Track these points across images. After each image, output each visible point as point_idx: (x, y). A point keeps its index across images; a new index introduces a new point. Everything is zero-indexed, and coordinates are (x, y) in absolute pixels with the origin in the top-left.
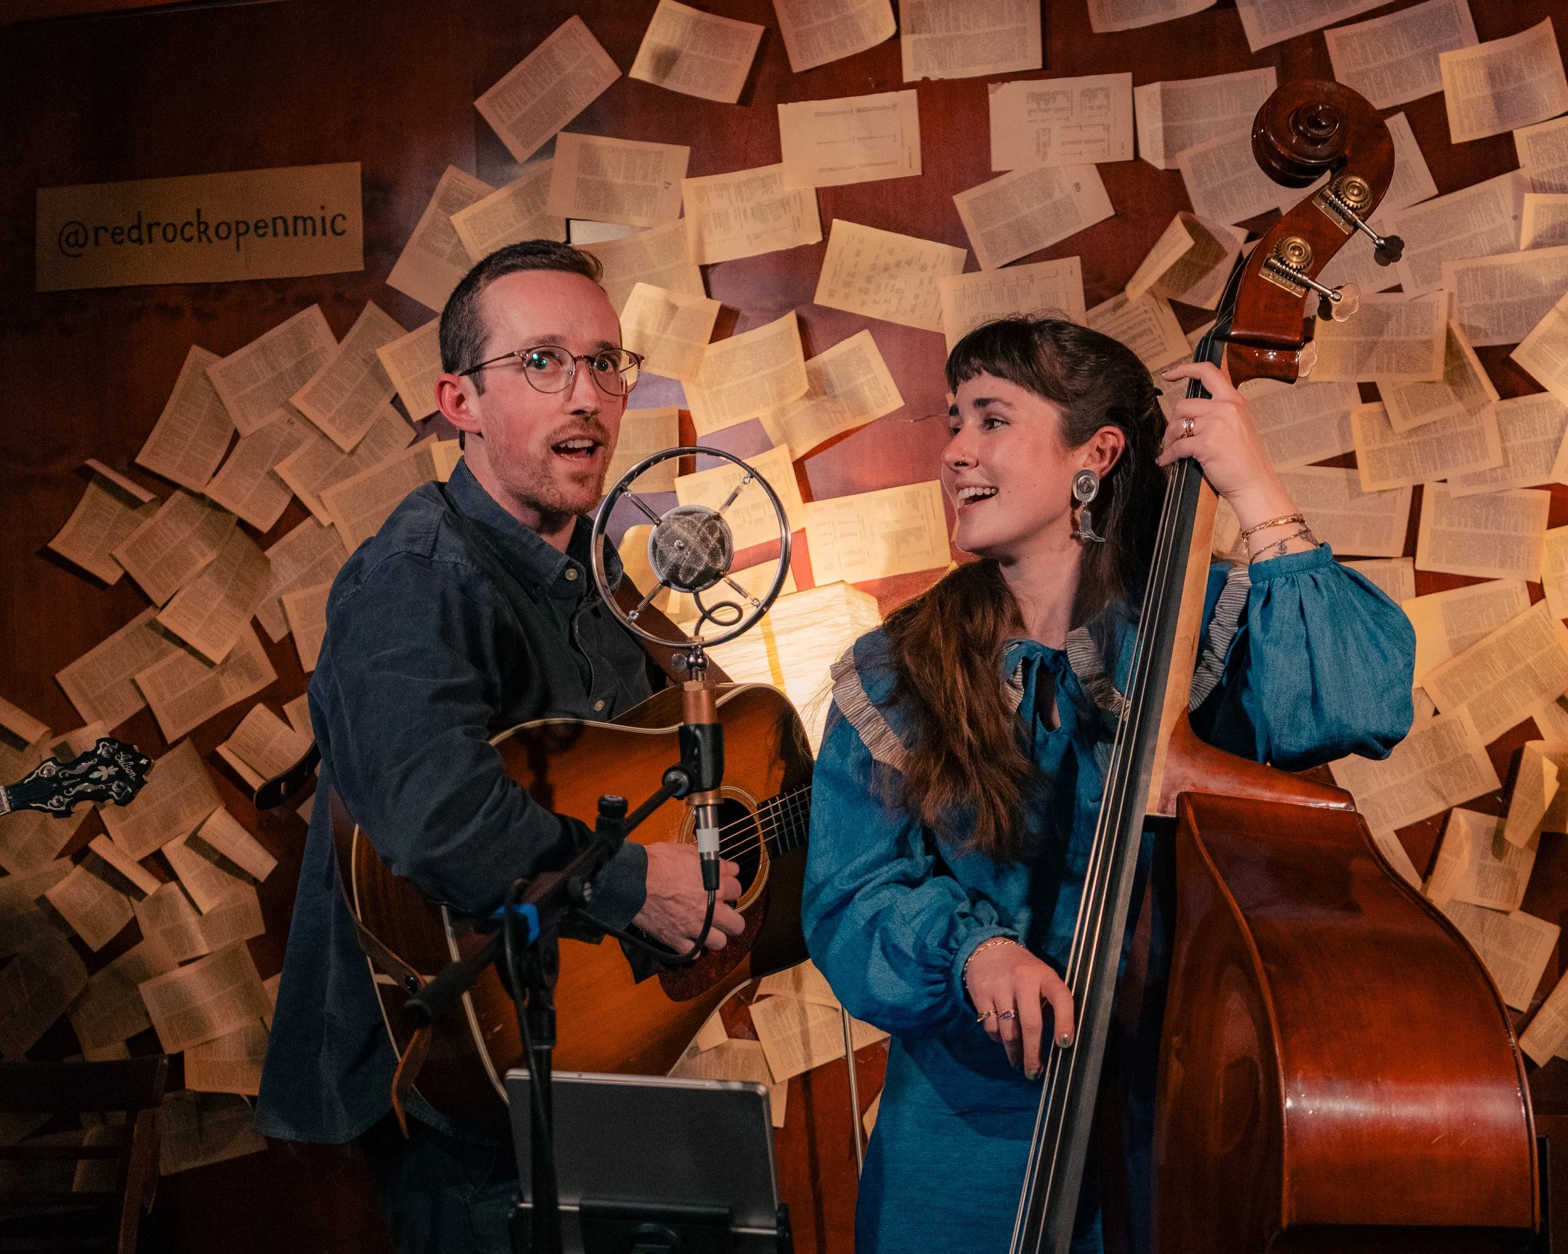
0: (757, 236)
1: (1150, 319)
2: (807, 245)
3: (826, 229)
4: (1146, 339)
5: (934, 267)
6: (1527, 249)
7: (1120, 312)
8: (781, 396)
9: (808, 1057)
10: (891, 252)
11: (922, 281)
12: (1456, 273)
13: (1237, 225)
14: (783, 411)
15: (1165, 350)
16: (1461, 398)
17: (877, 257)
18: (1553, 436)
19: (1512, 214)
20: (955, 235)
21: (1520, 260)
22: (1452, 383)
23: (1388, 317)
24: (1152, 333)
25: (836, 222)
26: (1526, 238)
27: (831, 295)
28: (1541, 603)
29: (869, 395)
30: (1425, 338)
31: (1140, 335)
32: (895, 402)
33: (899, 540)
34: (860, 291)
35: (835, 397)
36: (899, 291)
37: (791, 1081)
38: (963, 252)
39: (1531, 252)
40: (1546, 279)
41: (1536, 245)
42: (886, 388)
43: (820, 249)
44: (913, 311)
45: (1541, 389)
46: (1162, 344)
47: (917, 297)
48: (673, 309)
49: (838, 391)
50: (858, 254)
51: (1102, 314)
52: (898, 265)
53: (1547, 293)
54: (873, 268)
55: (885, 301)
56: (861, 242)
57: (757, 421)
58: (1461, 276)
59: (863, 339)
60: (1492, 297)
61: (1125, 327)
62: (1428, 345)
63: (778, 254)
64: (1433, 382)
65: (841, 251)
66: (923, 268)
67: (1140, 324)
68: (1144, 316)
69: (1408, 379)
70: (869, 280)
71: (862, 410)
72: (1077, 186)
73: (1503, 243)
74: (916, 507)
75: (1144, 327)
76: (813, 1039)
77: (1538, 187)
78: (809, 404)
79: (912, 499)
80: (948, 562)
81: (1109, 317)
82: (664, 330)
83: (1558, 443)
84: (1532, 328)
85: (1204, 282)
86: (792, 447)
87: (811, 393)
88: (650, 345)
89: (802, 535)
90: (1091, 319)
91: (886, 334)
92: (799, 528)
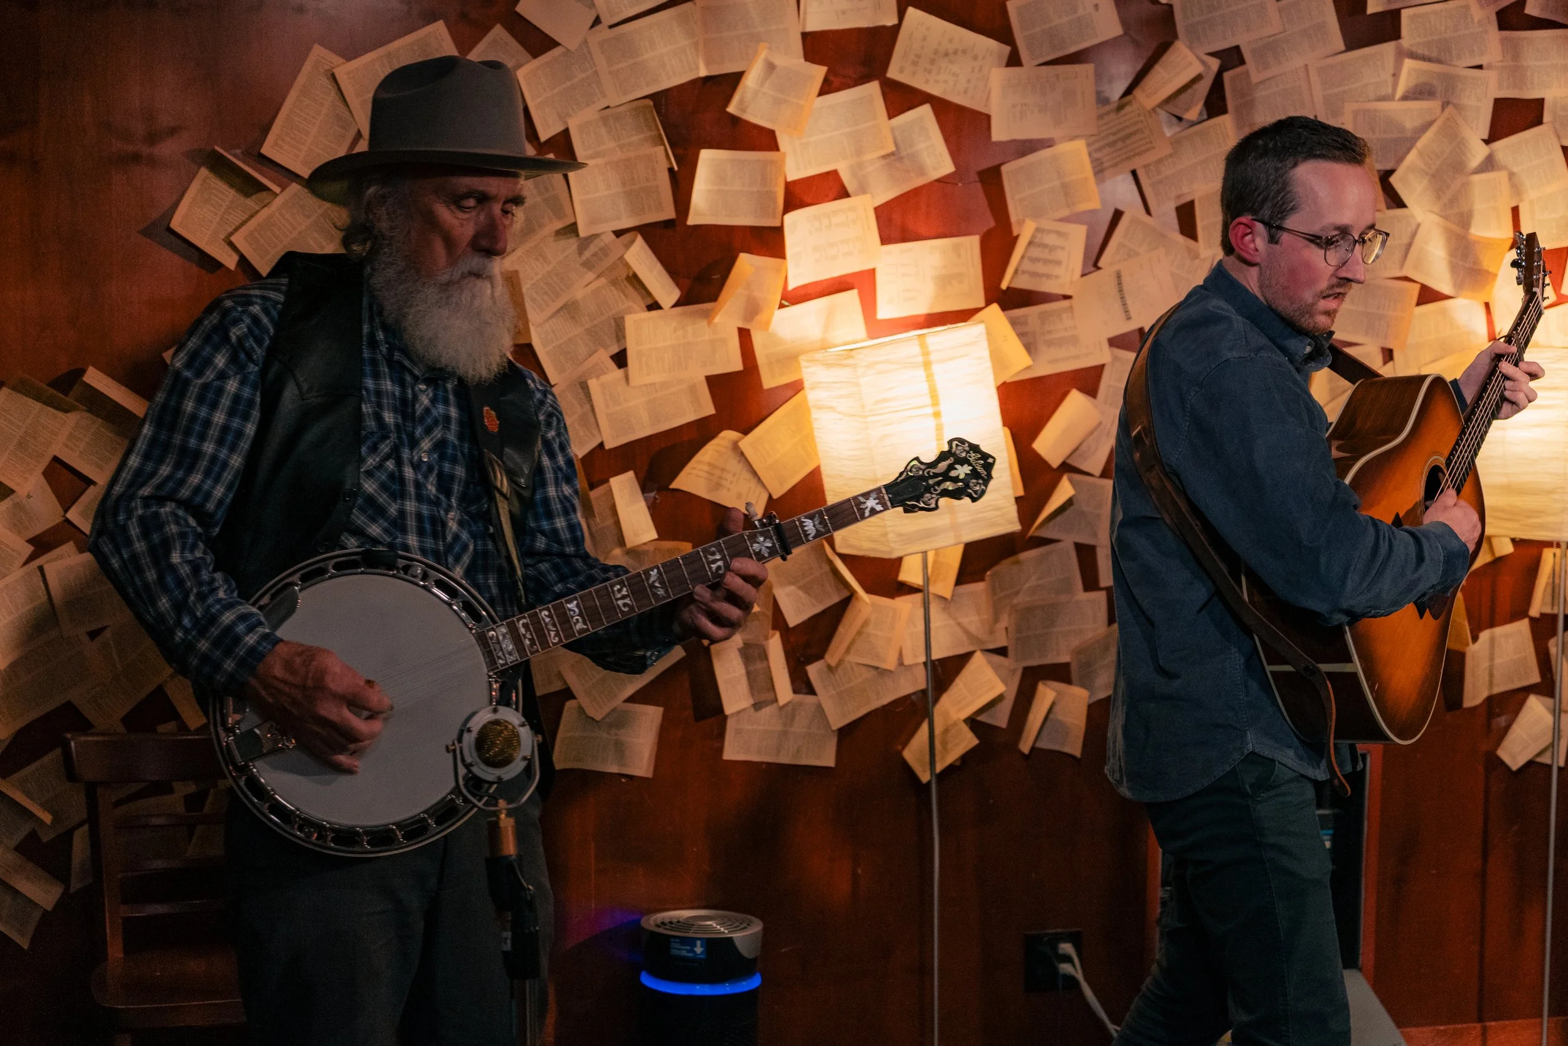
0: (844, 12)
1: (1142, 122)
2: (883, 27)
3: (901, 14)
4: (1138, 137)
5: (984, 58)
6: (1399, 100)
7: (1123, 113)
8: (859, 152)
10: (951, 41)
11: (973, 68)
12: (1353, 112)
13: (1213, 54)
14: (860, 166)
15: (1154, 148)
17: (939, 44)
18: (1405, 240)
19: (1392, 72)
20: (1002, 32)
21: (1395, 108)
24: (1143, 132)
25: (911, 11)
26: (1399, 93)
27: (901, 70)
28: (1390, 364)
29: (928, 161)
31: (1135, 133)
32: (947, 168)
33: (944, 281)
34: (925, 70)
35: (901, 158)
36: (955, 75)
37: (840, 730)
38: (1007, 49)
39: (1402, 103)
40: (1410, 124)
41: (1405, 98)
42: (941, 154)
43: (896, 29)
44: (966, 92)
45: (1401, 204)
46: (1151, 142)
47: (969, 81)
48: (771, 67)
49: (903, 153)
50: (924, 39)
51: (1108, 113)
52: (955, 52)
53: (1409, 134)
54: (936, 52)
55: (944, 81)
56: (928, 29)
57: (834, 174)
58: (1356, 113)
59: (926, 111)
60: (1374, 132)
61: (1124, 125)
63: (860, 31)
65: (912, 34)
66: (975, 58)
67: (1135, 124)
68: (1136, 119)
70: (933, 62)
71: (921, 171)
72: (1096, 6)
73: (1383, 94)
74: (959, 255)
75: (1135, 128)
77: (1413, 56)
78: (883, 162)
79: (956, 249)
80: (982, 304)
81: (1112, 116)
82: (762, 84)
83: (1409, 246)
84: (1401, 160)
85: (1184, 97)
86: (873, 196)
87: (893, 154)
88: (749, 96)
89: (872, 272)
90: (1100, 117)
91: (944, 109)
92: (870, 267)
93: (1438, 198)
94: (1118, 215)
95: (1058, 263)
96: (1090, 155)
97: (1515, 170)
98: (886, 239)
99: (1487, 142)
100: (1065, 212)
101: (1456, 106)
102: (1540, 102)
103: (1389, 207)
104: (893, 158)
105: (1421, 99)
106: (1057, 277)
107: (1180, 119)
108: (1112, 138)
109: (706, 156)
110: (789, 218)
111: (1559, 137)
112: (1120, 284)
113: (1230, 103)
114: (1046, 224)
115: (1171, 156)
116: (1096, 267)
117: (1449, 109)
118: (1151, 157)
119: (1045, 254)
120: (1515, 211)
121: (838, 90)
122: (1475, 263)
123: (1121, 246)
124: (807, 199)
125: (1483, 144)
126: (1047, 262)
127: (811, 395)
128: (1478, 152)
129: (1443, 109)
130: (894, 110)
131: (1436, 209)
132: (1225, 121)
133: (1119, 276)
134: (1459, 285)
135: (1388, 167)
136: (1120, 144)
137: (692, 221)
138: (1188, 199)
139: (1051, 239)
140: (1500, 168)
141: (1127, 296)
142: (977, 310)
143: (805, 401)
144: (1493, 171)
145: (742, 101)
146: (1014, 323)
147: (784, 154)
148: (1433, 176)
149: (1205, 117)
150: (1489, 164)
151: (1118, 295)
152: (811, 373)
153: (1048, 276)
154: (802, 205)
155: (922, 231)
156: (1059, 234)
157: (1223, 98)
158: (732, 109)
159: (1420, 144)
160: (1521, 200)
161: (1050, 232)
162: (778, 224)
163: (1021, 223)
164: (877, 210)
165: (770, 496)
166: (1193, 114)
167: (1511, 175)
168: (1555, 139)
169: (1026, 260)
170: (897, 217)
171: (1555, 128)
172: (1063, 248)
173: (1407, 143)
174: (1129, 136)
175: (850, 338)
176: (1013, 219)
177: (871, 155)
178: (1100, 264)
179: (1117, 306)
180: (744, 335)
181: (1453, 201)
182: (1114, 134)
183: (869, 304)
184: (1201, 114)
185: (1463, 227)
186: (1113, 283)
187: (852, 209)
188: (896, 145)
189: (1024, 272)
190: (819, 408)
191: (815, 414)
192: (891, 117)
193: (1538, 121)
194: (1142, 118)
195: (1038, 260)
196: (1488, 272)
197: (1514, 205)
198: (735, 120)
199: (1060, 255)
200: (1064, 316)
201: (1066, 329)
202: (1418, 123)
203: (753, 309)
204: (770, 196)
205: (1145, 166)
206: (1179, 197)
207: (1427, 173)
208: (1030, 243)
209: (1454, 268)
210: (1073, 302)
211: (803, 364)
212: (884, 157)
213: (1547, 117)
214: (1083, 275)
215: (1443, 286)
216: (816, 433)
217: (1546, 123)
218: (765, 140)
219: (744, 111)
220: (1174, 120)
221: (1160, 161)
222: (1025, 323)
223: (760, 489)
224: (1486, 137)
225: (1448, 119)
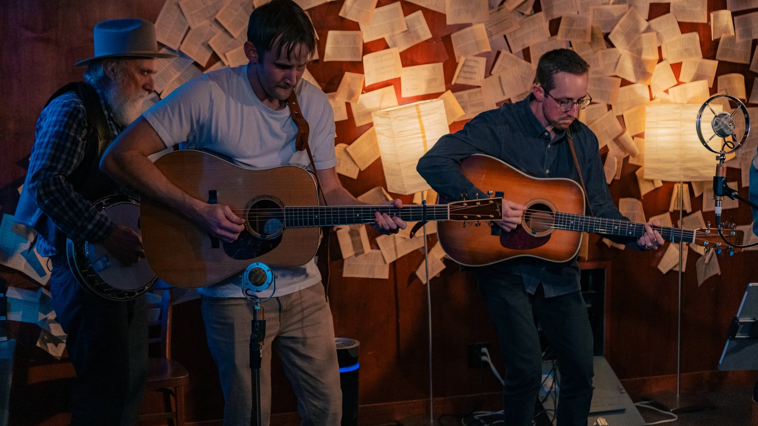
1: (508, 16)
4: (506, 22)
6: (611, 4)
7: (500, 12)
8: (393, 30)
9: (397, 255)
14: (393, 36)
15: (513, 26)
16: (592, 48)
18: (615, 60)
21: (610, 7)
22: (590, 43)
23: (574, 21)
24: (508, 20)
28: (611, 111)
29: (421, 33)
30: (585, 29)
31: (504, 20)
32: (429, 36)
33: (430, 82)
35: (410, 32)
37: (390, 264)
39: (612, 6)
40: (616, 14)
42: (426, 30)
44: (436, 5)
45: (613, 46)
46: (512, 24)
49: (411, 30)
51: (494, 12)
53: (616, 18)
57: (383, 40)
58: (594, 11)
59: (419, 13)
60: (601, 17)
61: (501, 16)
62: (585, 31)
64: (585, 42)
68: (505, 15)
69: (579, 41)
71: (418, 37)
74: (435, 71)
75: (505, 18)
76: (398, 248)
78: (403, 34)
79: (434, 69)
80: (444, 90)
81: (496, 13)
82: (353, 4)
83: (617, 63)
84: (613, 28)
85: (525, 5)
86: (399, 48)
87: (407, 31)
88: (348, 9)
89: (400, 78)
90: (491, 14)
91: (426, 12)
92: (398, 76)
93: (628, 43)
94: (499, 53)
95: (475, 73)
96: (486, 29)
97: (659, 31)
98: (404, 65)
99: (647, 20)
100: (477, 53)
101: (634, 6)
102: (668, 5)
103: (608, 48)
104: (407, 32)
105: (621, 4)
106: (475, 79)
107: (523, 14)
108: (495, 22)
109: (331, 34)
110: (365, 58)
111: (676, 18)
112: (500, 81)
113: (543, 7)
114: (470, 57)
115: (520, 29)
116: (491, 75)
117: (632, 8)
118: (511, 30)
119: (470, 70)
120: (660, 48)
121: (384, 5)
122: (644, 69)
123: (500, 65)
124: (373, 50)
125: (646, 22)
126: (470, 73)
127: (377, 128)
128: (644, 25)
129: (629, 7)
130: (406, 13)
131: (628, 48)
132: (541, 15)
133: (500, 78)
134: (638, 79)
135: (608, 31)
136: (499, 25)
137: (326, 59)
138: (527, 46)
139: (471, 64)
140: (653, 31)
141: (503, 86)
142: (443, 93)
143: (374, 131)
144: (650, 32)
145: (345, 11)
146: (457, 98)
147: (362, 33)
148: (626, 35)
149: (533, 13)
150: (649, 29)
151: (500, 86)
152: (376, 120)
153: (471, 79)
154: (370, 52)
155: (419, 61)
156: (475, 61)
157: (540, 5)
158: (341, 14)
159: (621, 22)
160: (662, 43)
161: (471, 60)
162: (360, 60)
163: (459, 57)
164: (401, 54)
165: (360, 170)
166: (528, 12)
167: (658, 34)
168: (675, 19)
169: (462, 72)
170: (409, 56)
171: (675, 15)
172: (477, 67)
173: (616, 21)
174: (502, 21)
175: (391, 105)
176: (456, 56)
177: (398, 32)
178: (492, 73)
179: (499, 90)
180: (348, 105)
181: (634, 45)
182: (497, 20)
183: (398, 91)
184: (531, 11)
185: (639, 55)
186: (497, 80)
187: (391, 53)
188: (408, 27)
189: (461, 77)
190: (379, 134)
191: (378, 136)
192: (405, 15)
193: (668, 12)
194: (508, 14)
195: (467, 72)
196: (649, 73)
197: (659, 45)
198: (343, 19)
199: (476, 70)
200: (478, 94)
201: (479, 100)
202: (619, 14)
203: (351, 95)
204: (357, 49)
205: (509, 34)
206: (523, 45)
207: (623, 33)
208: (463, 65)
209: (635, 72)
210: (482, 88)
211: (373, 116)
212: (403, 32)
213: (671, 10)
214: (485, 77)
215: (632, 79)
216: (379, 144)
217: (672, 12)
218: (355, 26)
219: (346, 15)
220: (520, 14)
221: (515, 31)
222: (463, 98)
223: (356, 167)
224: (647, 18)
225: (631, 12)
